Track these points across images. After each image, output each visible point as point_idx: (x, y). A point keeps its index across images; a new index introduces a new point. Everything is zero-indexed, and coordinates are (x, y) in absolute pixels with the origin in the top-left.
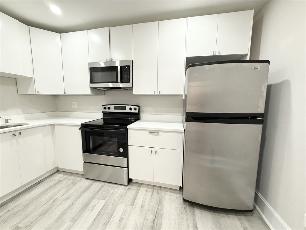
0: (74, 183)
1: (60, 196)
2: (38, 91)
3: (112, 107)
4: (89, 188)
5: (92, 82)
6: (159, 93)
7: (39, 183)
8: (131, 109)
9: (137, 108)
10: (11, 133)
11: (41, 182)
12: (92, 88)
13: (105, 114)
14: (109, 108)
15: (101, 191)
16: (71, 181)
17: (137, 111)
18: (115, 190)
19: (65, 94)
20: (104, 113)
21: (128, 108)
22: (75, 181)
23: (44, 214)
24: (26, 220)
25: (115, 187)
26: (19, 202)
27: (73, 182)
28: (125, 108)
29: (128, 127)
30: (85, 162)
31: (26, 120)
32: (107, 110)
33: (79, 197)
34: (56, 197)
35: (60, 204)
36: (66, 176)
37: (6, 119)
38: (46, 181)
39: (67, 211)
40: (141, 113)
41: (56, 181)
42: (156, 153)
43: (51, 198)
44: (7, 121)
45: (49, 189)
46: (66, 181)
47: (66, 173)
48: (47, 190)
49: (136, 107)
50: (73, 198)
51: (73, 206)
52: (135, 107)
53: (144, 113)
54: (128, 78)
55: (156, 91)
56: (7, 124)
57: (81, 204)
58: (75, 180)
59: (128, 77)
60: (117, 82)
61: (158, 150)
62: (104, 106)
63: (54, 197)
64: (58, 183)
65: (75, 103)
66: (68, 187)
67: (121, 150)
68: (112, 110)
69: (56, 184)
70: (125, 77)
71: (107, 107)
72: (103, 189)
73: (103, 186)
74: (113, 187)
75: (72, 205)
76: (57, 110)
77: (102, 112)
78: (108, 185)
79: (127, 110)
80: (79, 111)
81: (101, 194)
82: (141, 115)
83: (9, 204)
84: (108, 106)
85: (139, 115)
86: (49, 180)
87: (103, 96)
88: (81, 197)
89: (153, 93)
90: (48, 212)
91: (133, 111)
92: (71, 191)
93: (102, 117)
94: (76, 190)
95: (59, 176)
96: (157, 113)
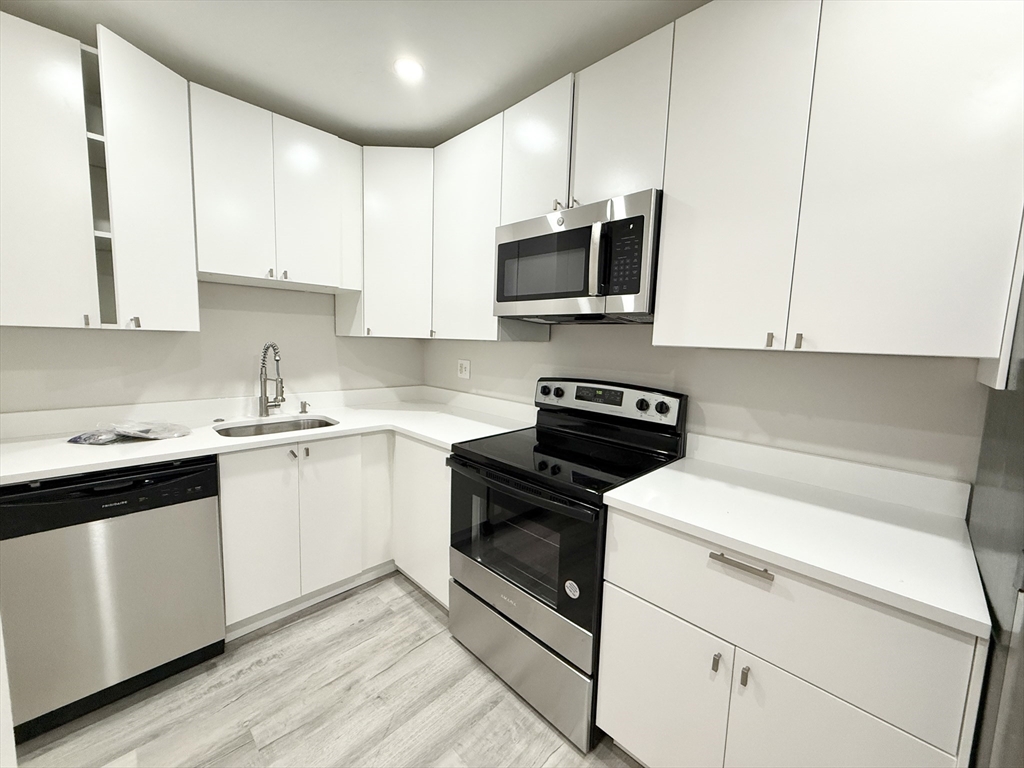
0: (420, 639)
1: (369, 676)
2: (369, 330)
3: (571, 389)
4: (450, 686)
5: (502, 296)
6: (798, 345)
7: (346, 596)
8: (643, 405)
9: (673, 403)
10: (288, 449)
11: (351, 595)
12: (502, 317)
13: (544, 411)
14: (559, 393)
15: (483, 724)
16: (413, 629)
17: (670, 419)
18: (534, 750)
19: (431, 335)
20: (544, 407)
21: (631, 397)
22: (423, 633)
23: (313, 722)
24: (273, 721)
25: (537, 731)
26: (285, 645)
27: (416, 634)
28: (617, 399)
29: (609, 497)
30: (456, 581)
31: (347, 406)
32: (552, 400)
33: (412, 711)
34: (359, 672)
35: (359, 708)
36: (409, 600)
37: (304, 401)
38: (358, 598)
39: (364, 753)
40: (690, 426)
41: (381, 609)
42: (744, 682)
43: (347, 670)
44: (304, 407)
45: (358, 630)
46: (403, 619)
47: (411, 588)
48: (349, 633)
49: (667, 400)
50: (397, 702)
51: (386, 740)
52: (661, 398)
53: (708, 430)
54: (631, 275)
55: (779, 335)
56: (303, 414)
57: (407, 745)
58: (424, 628)
59: (631, 270)
60: (585, 293)
61: (759, 670)
62: (544, 384)
63: (356, 671)
64: (382, 618)
65: (466, 364)
66: (399, 648)
67: (572, 590)
68: (570, 401)
69: (376, 620)
70: (619, 271)
71: (554, 385)
72: (493, 714)
73: (496, 703)
74: (528, 729)
75: (385, 736)
76: (424, 384)
77: (537, 404)
78: (514, 709)
79: (628, 409)
80: (474, 391)
81: (480, 739)
82: (689, 436)
83: (269, 637)
84: (558, 384)
85: (679, 435)
86: (370, 595)
87: (545, 344)
88: (418, 715)
89: (760, 344)
90: (322, 723)
91: (652, 416)
92: (401, 671)
93: (533, 422)
94: (416, 673)
95: (393, 592)
96: (780, 442)
